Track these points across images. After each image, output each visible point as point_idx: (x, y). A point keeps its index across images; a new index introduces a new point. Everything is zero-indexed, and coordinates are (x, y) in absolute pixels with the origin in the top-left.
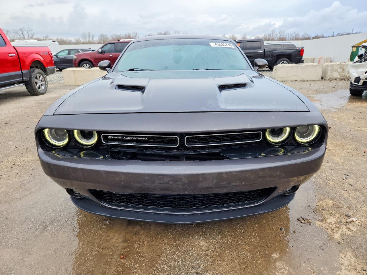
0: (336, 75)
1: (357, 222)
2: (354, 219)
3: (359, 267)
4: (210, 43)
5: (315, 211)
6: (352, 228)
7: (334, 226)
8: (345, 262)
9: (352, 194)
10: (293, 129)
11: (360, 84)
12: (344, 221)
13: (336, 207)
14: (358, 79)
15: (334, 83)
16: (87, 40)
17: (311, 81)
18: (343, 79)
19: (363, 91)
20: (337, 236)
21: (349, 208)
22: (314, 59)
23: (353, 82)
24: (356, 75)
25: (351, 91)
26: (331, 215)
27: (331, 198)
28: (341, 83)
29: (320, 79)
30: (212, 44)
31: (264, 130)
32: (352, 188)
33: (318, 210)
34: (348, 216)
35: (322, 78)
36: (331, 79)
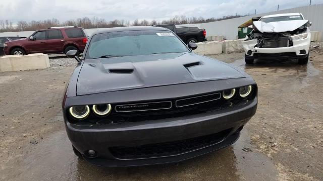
0: (232, 49)
1: (278, 146)
2: (276, 144)
3: (287, 170)
4: (157, 33)
5: (251, 143)
6: (276, 149)
7: (265, 150)
8: (279, 169)
9: (269, 129)
10: (237, 89)
11: (252, 55)
12: (270, 146)
13: (262, 138)
14: (250, 52)
15: (232, 56)
16: (5, 27)
17: (215, 54)
18: (237, 52)
19: (253, 60)
20: (269, 155)
21: (271, 138)
22: (212, 37)
23: (246, 53)
24: (248, 49)
25: (246, 60)
26: (261, 143)
27: (258, 134)
28: (237, 55)
29: (221, 52)
30: (159, 34)
31: (221, 92)
32: (268, 125)
33: (253, 142)
34: (271, 143)
35: (222, 52)
36: (229, 53)
